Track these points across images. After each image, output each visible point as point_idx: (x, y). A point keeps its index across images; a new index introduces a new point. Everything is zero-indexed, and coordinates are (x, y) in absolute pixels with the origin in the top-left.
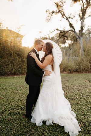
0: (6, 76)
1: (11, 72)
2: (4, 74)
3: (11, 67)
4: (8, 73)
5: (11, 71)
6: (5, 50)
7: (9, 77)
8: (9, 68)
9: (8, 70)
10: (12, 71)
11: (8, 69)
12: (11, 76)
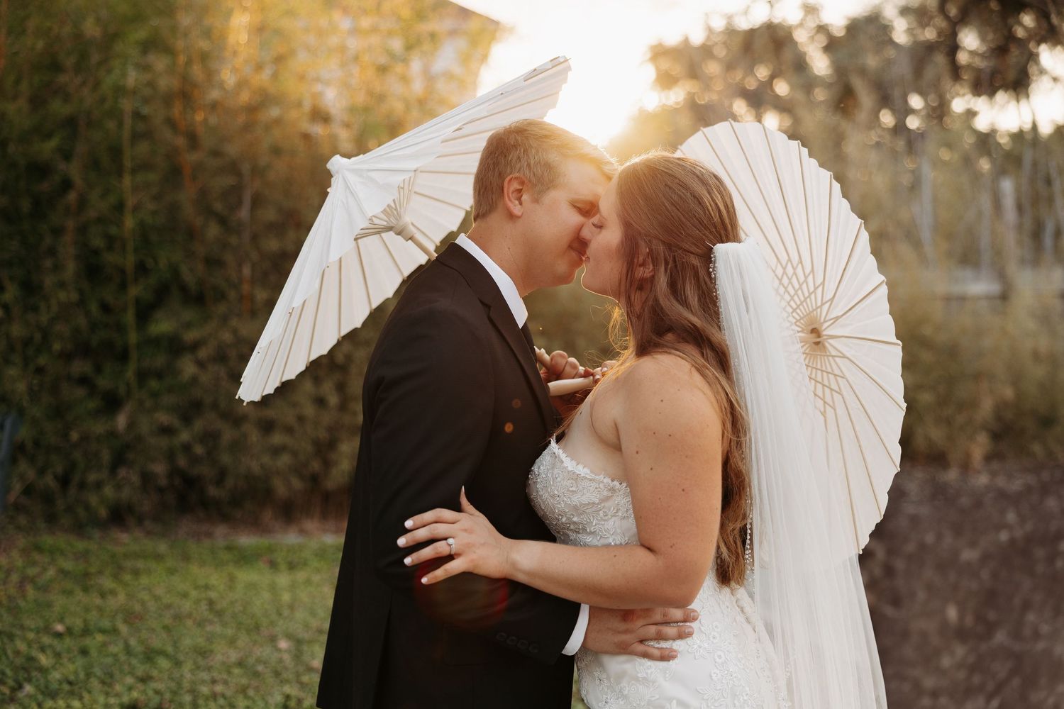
0: (255, 525)
1: (315, 480)
2: (236, 500)
3: (309, 410)
4: (281, 489)
5: (316, 466)
6: (244, 213)
7: (291, 538)
8: (289, 430)
9: (276, 451)
10: (327, 464)
11: (277, 438)
12: (310, 525)
